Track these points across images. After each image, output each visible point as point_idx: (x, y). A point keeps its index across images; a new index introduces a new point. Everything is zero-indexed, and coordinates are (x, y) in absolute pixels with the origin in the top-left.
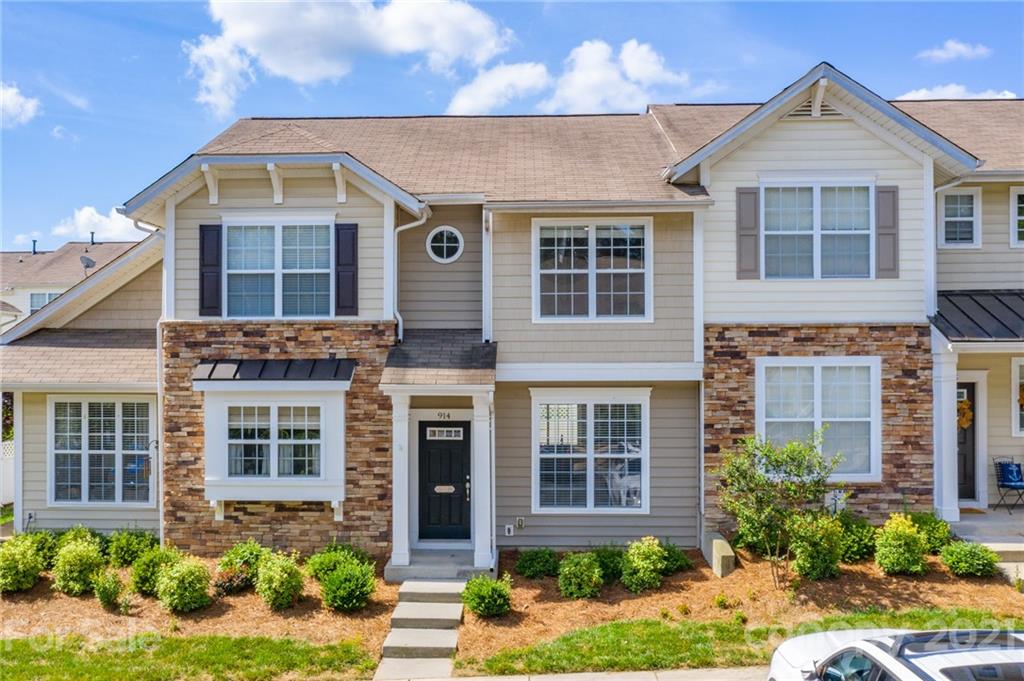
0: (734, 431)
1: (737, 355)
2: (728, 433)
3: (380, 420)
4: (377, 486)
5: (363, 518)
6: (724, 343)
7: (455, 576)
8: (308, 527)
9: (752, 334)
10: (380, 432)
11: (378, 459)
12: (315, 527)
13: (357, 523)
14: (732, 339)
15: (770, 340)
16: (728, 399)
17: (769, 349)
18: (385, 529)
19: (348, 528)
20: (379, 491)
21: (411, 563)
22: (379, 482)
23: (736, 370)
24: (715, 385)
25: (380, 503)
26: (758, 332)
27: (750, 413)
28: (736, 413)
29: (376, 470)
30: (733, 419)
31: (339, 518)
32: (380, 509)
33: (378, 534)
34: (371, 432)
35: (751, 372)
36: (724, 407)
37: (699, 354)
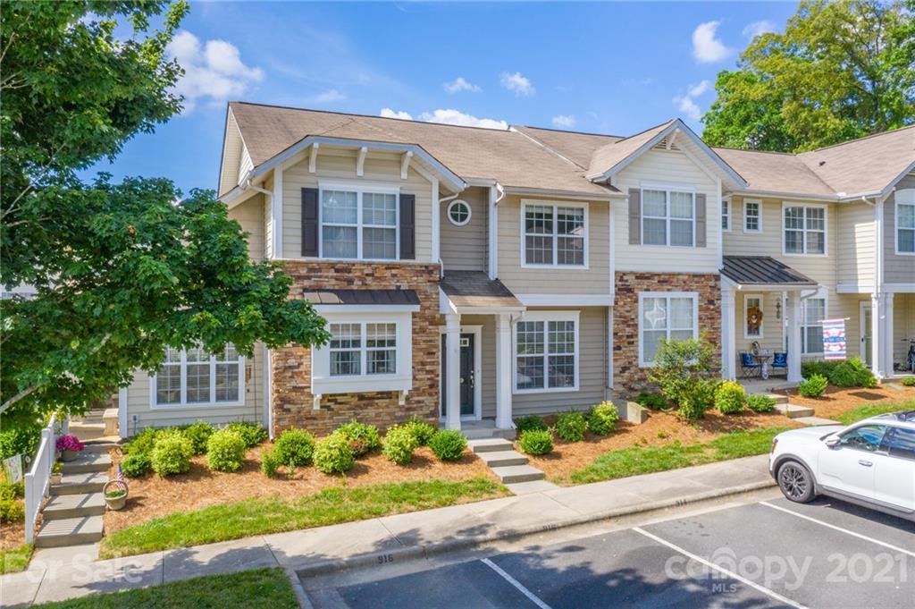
0: (628, 337)
1: (630, 290)
2: (625, 338)
3: (431, 333)
4: (429, 379)
5: (419, 402)
6: (623, 283)
7: (491, 434)
8: (381, 410)
9: (637, 278)
10: (431, 341)
11: (428, 360)
12: (386, 410)
13: (415, 405)
14: (627, 281)
15: (646, 281)
16: (625, 317)
17: (645, 287)
18: (433, 409)
19: (408, 410)
20: (429, 383)
21: (462, 429)
22: (429, 376)
23: (629, 300)
24: (619, 309)
25: (430, 390)
26: (641, 277)
27: (636, 326)
28: (629, 326)
29: (428, 368)
30: (627, 329)
31: (402, 402)
32: (431, 395)
33: (428, 412)
34: (424, 341)
35: (636, 301)
36: (624, 322)
37: (613, 290)
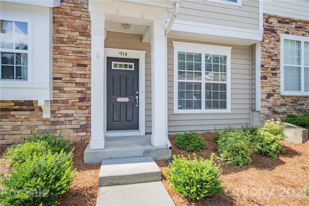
0: (272, 69)
1: (273, 31)
2: (270, 70)
3: (81, 44)
4: (78, 92)
5: (67, 115)
6: (268, 25)
8: (19, 123)
9: (279, 22)
10: (81, 52)
11: (79, 72)
12: (26, 123)
13: (62, 119)
14: (271, 23)
15: (286, 26)
16: (270, 53)
17: (285, 30)
18: (84, 123)
19: (54, 123)
20: (80, 95)
21: (106, 146)
22: (80, 89)
23: (273, 39)
24: (265, 45)
25: (80, 104)
26: (282, 21)
27: (278, 60)
28: (273, 60)
29: (78, 80)
30: (272, 63)
31: (47, 115)
32: (80, 108)
33: (79, 127)
34: (73, 52)
35: (278, 41)
36: (269, 57)
37: (262, 29)
